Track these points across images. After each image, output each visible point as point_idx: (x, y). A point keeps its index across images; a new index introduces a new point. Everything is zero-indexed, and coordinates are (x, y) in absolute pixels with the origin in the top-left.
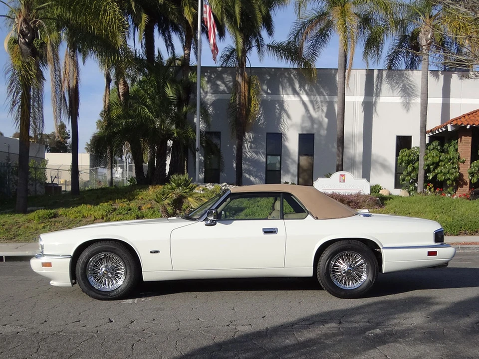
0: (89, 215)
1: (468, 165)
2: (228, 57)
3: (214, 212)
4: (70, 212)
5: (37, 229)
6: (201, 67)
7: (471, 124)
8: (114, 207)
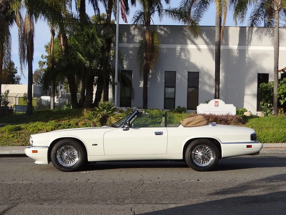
0: (42, 129)
2: (138, 18)
3: (128, 122)
4: (29, 127)
5: (9, 138)
6: (119, 24)
8: (59, 123)
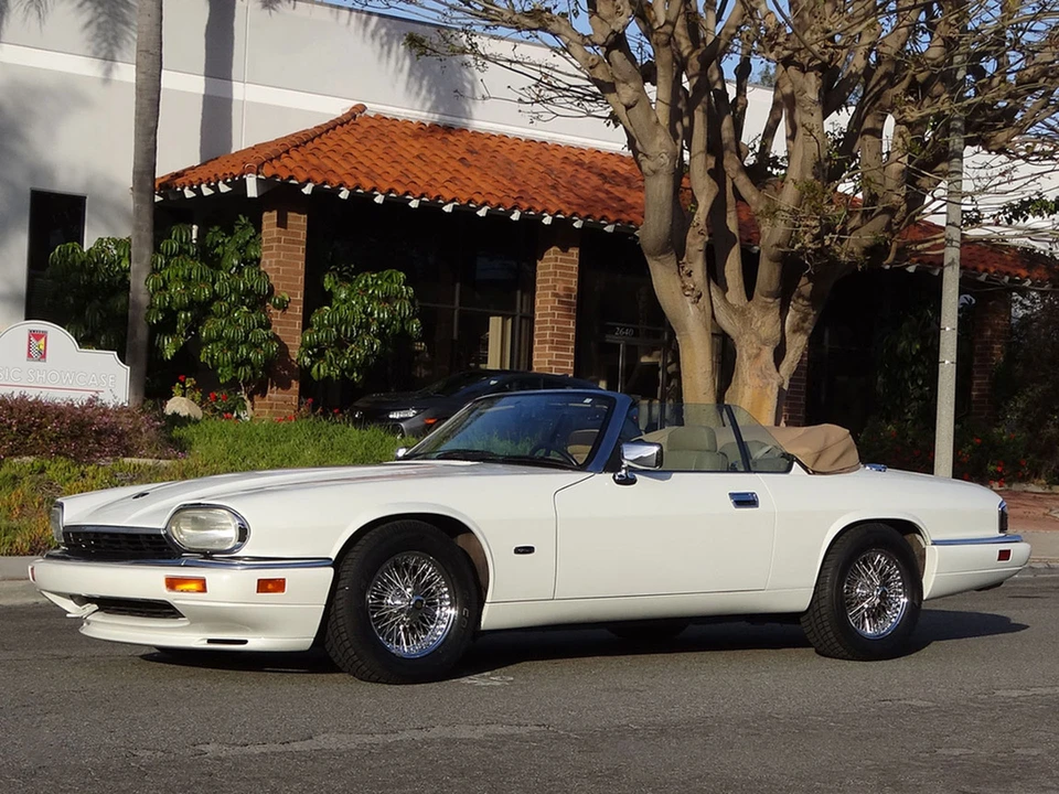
1: (295, 317)
7: (320, 180)
